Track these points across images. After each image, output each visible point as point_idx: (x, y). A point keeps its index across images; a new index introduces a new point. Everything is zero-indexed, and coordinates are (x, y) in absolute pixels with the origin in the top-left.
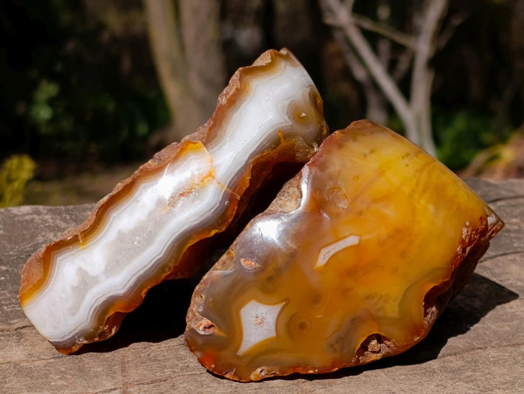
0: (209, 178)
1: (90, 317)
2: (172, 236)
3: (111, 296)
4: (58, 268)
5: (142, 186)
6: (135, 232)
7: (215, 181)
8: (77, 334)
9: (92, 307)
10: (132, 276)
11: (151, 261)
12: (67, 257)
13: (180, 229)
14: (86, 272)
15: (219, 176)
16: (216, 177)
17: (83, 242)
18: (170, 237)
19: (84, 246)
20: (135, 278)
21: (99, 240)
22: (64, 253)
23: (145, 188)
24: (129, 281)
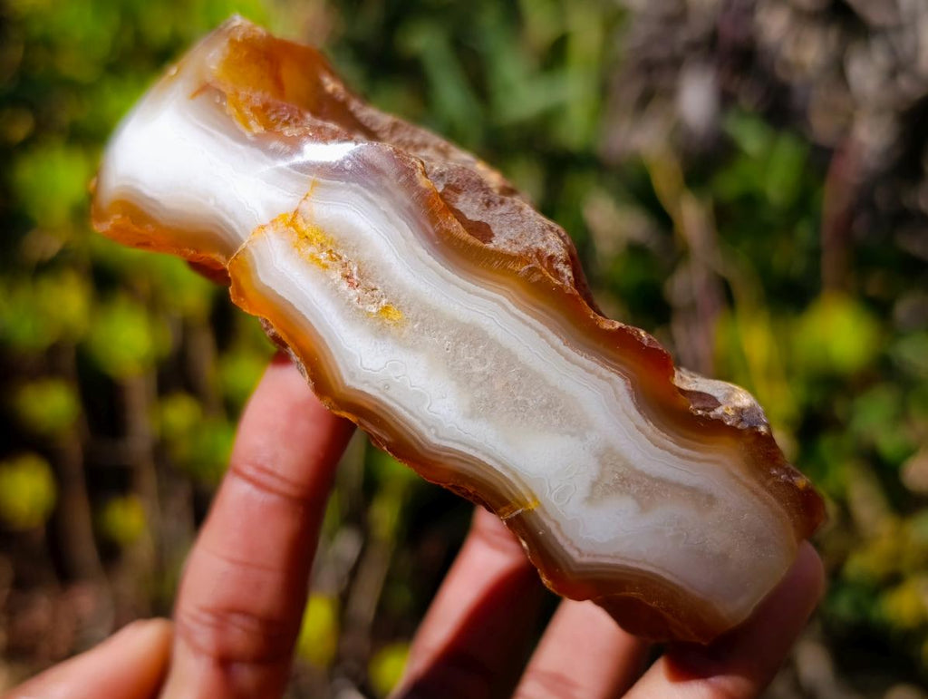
0: (299, 221)
1: (710, 456)
2: (450, 282)
3: (639, 410)
4: (601, 556)
5: (349, 382)
6: (464, 379)
7: (305, 206)
8: (763, 484)
9: (678, 455)
10: (574, 363)
11: (524, 322)
12: (567, 539)
13: (430, 266)
14: (594, 484)
15: (291, 200)
16: (295, 208)
17: (521, 505)
18: (452, 286)
19: (529, 499)
20: (575, 356)
21: (505, 467)
22: (562, 547)
23: (352, 375)
24: (587, 370)
